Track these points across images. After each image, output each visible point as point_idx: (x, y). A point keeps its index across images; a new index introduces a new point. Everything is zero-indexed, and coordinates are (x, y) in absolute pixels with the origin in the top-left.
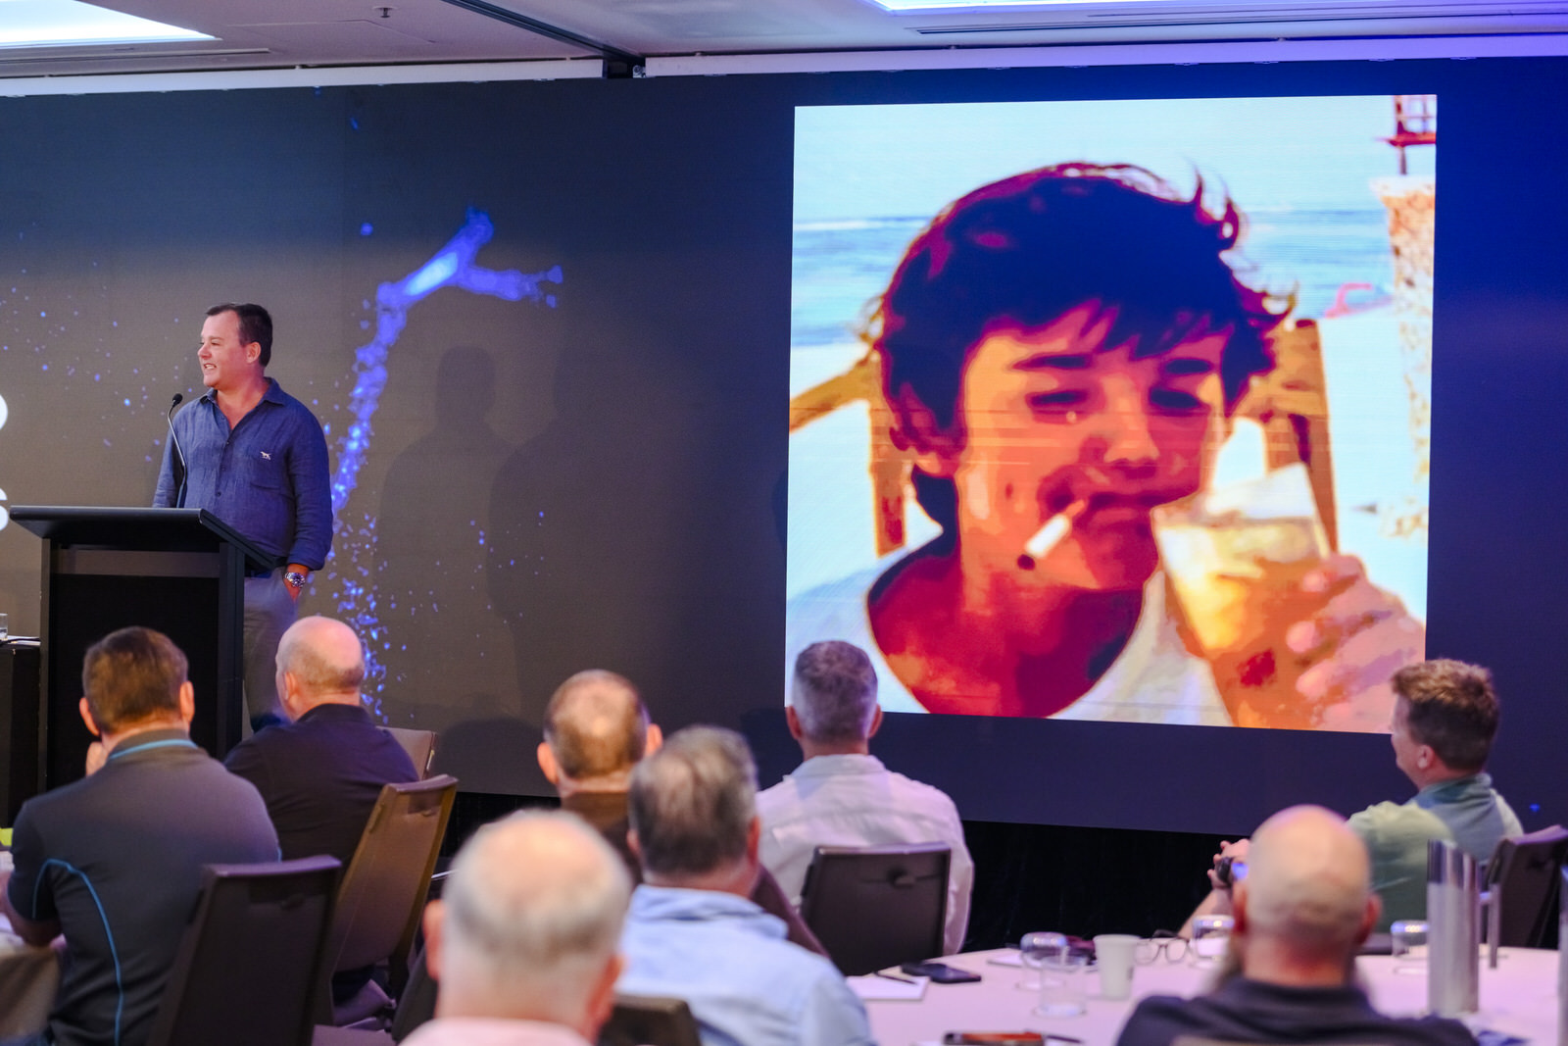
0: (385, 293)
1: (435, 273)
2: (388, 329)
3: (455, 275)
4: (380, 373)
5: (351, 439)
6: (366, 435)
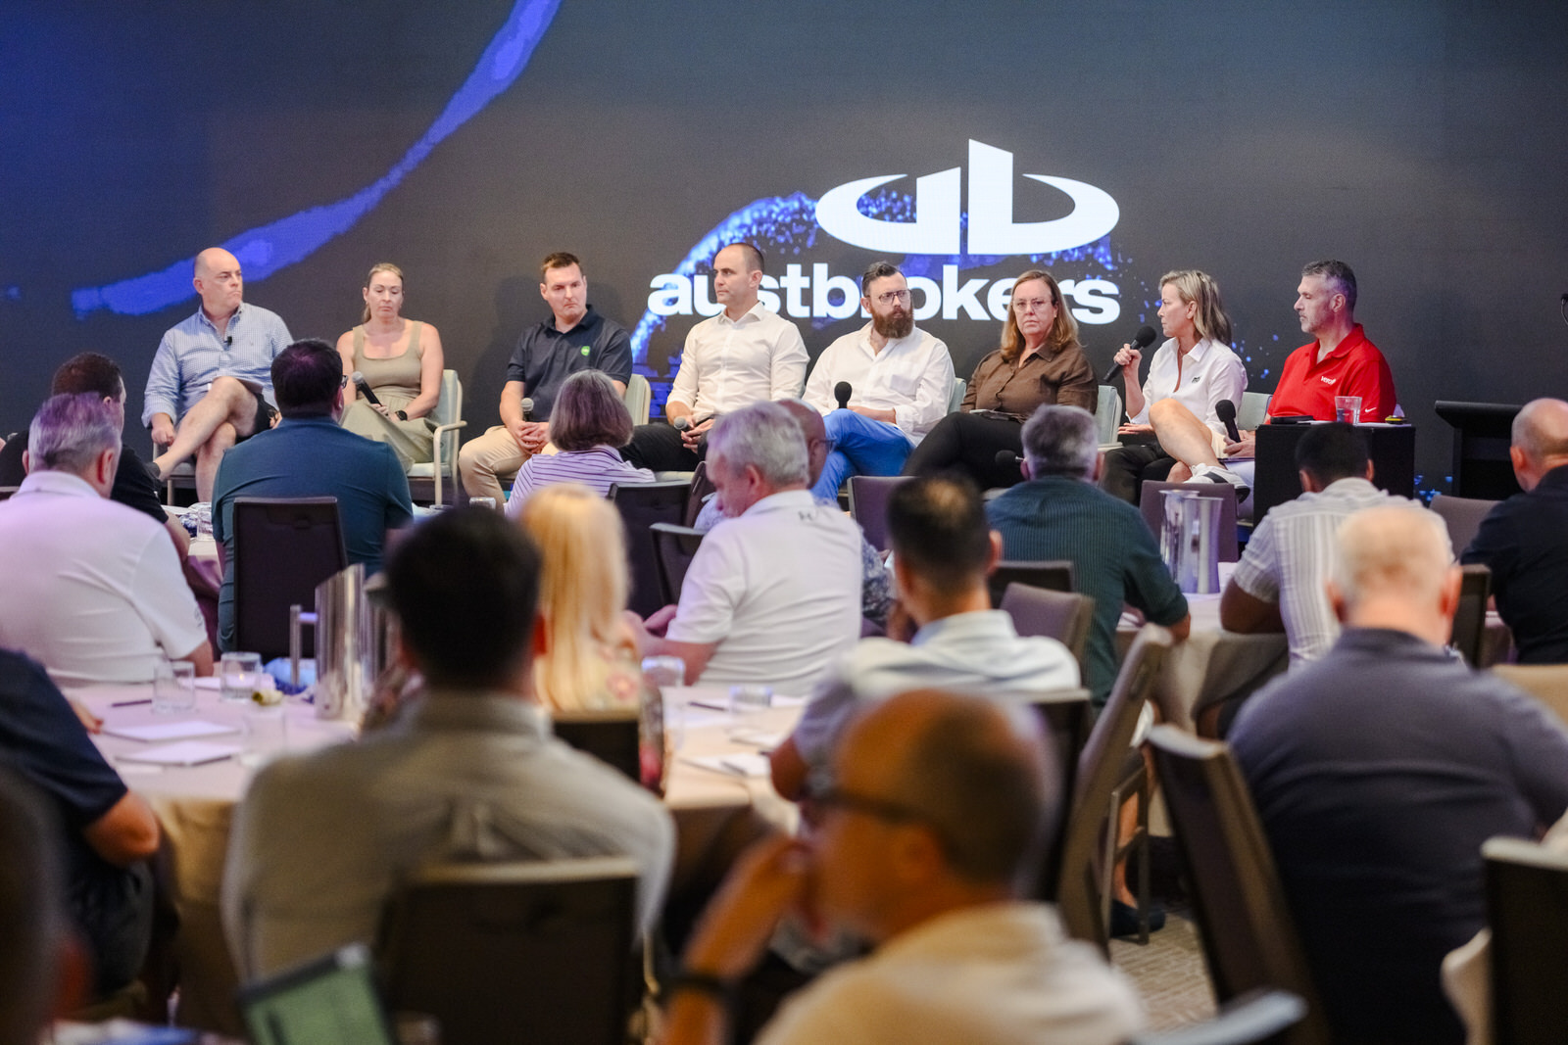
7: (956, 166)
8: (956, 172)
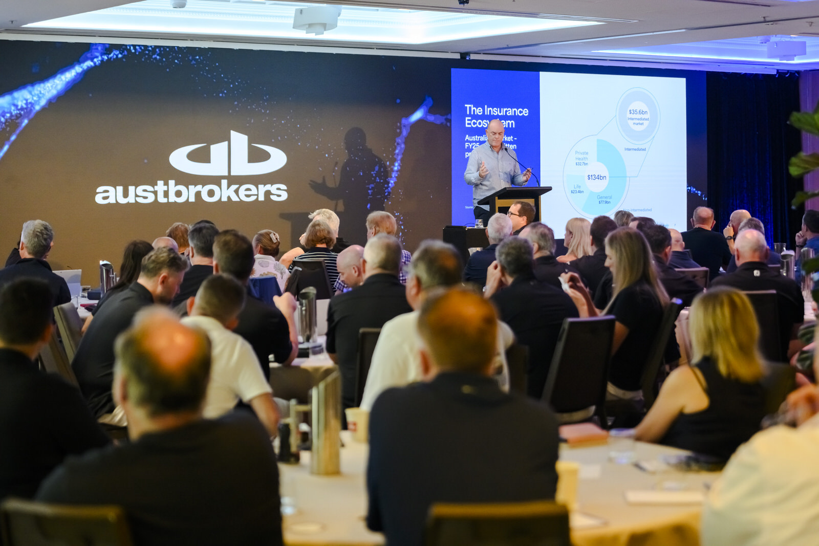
0: (404, 121)
1: (417, 115)
2: (405, 133)
3: (423, 116)
4: (403, 146)
5: (395, 166)
6: (399, 165)
7: (226, 141)
8: (226, 143)
